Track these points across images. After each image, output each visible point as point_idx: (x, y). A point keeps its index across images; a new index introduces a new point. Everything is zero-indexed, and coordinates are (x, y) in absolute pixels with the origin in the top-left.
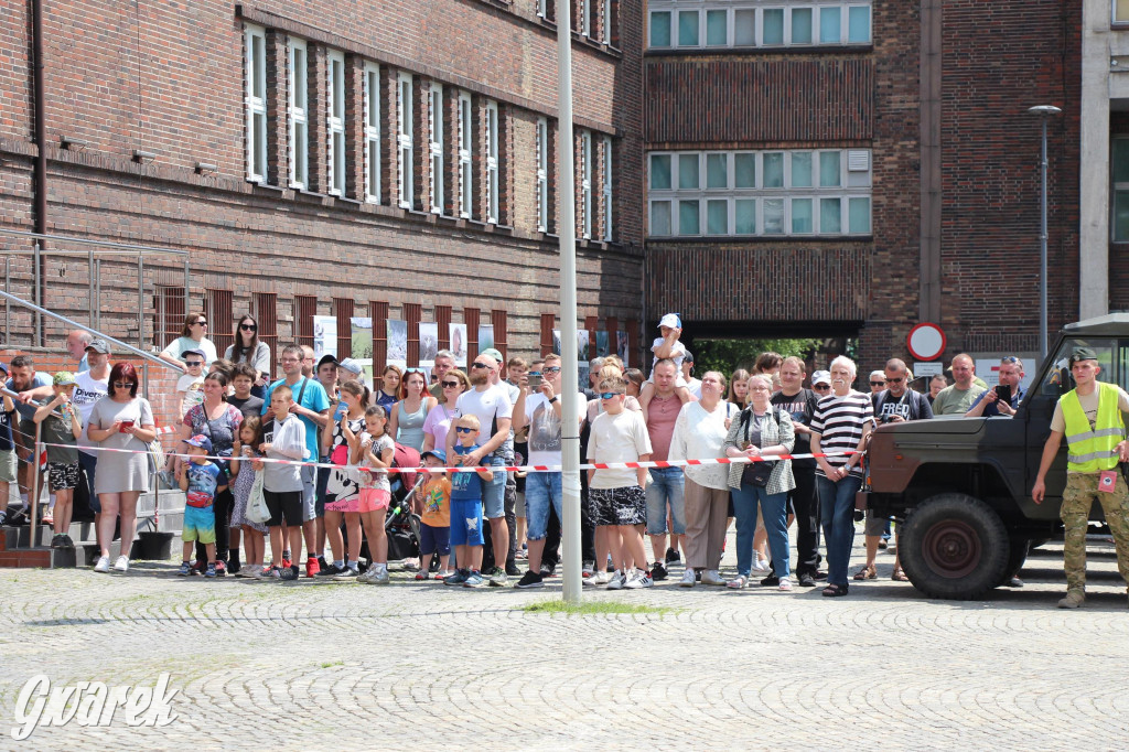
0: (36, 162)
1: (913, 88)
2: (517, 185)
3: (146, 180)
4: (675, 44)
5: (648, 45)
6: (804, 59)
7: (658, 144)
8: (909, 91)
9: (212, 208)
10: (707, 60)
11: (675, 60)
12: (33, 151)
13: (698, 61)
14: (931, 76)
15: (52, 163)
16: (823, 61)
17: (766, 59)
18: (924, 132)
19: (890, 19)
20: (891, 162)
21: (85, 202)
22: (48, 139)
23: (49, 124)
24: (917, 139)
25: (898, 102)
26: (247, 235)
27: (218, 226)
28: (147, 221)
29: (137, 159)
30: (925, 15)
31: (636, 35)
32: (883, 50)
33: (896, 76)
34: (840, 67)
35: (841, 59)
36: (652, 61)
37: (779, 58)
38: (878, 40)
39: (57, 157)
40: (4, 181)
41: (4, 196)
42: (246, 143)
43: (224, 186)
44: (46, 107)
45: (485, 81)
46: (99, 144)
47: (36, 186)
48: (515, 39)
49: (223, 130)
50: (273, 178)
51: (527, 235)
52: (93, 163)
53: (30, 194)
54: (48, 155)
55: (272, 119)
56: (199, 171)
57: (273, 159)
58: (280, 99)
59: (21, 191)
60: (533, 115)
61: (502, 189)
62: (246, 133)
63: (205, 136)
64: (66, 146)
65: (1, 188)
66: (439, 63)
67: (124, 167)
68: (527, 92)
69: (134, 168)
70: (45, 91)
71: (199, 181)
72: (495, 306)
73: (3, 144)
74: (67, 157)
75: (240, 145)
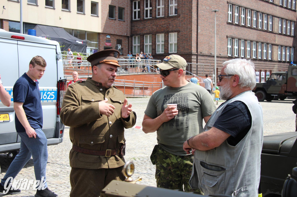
0: (197, 55)
2: (274, 54)
3: (212, 56)
12: (196, 54)
15: (199, 55)
21: (204, 59)
22: (198, 52)
23: (198, 51)
29: (211, 54)
39: (200, 54)
40: (193, 57)
41: (193, 59)
42: (228, 52)
43: (224, 56)
44: (198, 49)
45: (269, 42)
46: (206, 52)
47: (197, 57)
48: (274, 36)
49: (224, 50)
50: (232, 55)
51: (276, 61)
52: (205, 55)
53: (196, 58)
54: (198, 54)
55: (232, 48)
56: (220, 55)
57: (232, 53)
58: (233, 46)
59: (195, 58)
60: (277, 45)
61: (272, 55)
62: (228, 50)
63: (221, 51)
64: (201, 53)
65: (192, 58)
66: (260, 40)
67: (209, 55)
68: (277, 43)
69: (210, 55)
70: (198, 47)
71: (220, 56)
72: (270, 70)
73: (192, 53)
74: (201, 54)
75: (227, 52)
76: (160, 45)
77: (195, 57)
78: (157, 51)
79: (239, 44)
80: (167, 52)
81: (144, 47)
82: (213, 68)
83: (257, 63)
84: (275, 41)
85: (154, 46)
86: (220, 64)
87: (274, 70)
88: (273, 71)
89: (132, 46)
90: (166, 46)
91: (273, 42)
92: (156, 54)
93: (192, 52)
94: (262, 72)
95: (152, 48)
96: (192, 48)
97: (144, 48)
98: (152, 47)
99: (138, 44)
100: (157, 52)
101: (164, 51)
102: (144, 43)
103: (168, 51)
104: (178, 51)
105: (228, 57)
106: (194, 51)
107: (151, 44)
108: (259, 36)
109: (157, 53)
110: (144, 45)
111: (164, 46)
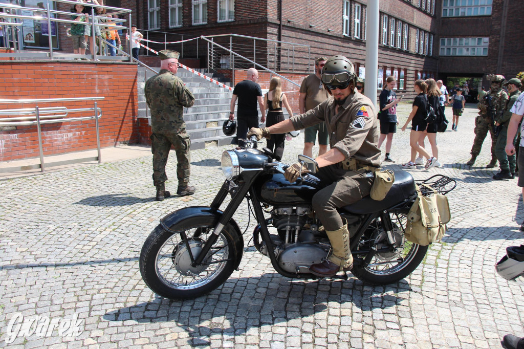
0: (279, 25)
1: (500, 24)
2: (411, 42)
3: (313, 32)
4: (448, 16)
5: (442, 16)
6: (476, 18)
7: (443, 37)
8: (499, 25)
9: (332, 40)
10: (454, 19)
11: (447, 19)
12: (278, 22)
13: (452, 19)
14: (504, 22)
15: (284, 26)
16: (480, 19)
17: (467, 18)
18: (501, 33)
19: (496, 9)
20: (493, 40)
21: (295, 36)
22: (283, 20)
23: (283, 17)
24: (499, 35)
25: (496, 27)
26: (342, 48)
27: (334, 45)
28: (314, 42)
29: (311, 27)
30: (504, 8)
31: (440, 14)
32: (494, 16)
33: (496, 22)
34: (484, 20)
35: (484, 18)
36: (443, 19)
37: (470, 18)
38: (493, 14)
39: (286, 24)
40: (269, 29)
41: (269, 33)
42: (343, 26)
43: (336, 35)
44: (283, 12)
45: (405, 19)
46: (299, 22)
47: (279, 32)
48: (413, 10)
49: (336, 22)
50: (350, 35)
51: (413, 53)
52: (297, 27)
53: (277, 34)
54: (283, 23)
55: (350, 21)
56: (329, 31)
57: (350, 30)
58: (353, 17)
59: (274, 33)
60: (416, 27)
61: (408, 43)
62: (343, 24)
63: (331, 24)
64: (289, 22)
65: (268, 31)
66: (394, 13)
67: (306, 29)
68: (415, 23)
69: (310, 29)
70: (283, 7)
71: (329, 34)
72: (405, 67)
73: (269, 20)
74: (289, 25)
75: (341, 26)
76: (199, 5)
77: (275, 30)
78: (195, 20)
79: (362, 14)
80: (213, 20)
81: (168, 13)
82: (314, 58)
83: (389, 54)
84: (413, 20)
85: (187, 9)
86: (328, 50)
87: (410, 68)
88: (409, 70)
89: (147, 11)
90: (212, 6)
91: (410, 22)
92: (191, 26)
93: (267, 18)
94: (394, 71)
95: (183, 13)
96: (268, 7)
97: (168, 16)
98: (183, 10)
99: (157, 6)
100: (193, 21)
101: (208, 19)
102: (168, 4)
103: (216, 18)
104: (235, 16)
105: (343, 37)
106: (272, 15)
107: (181, 5)
108: (393, 6)
109: (193, 24)
110: (168, 7)
111: (207, 8)
